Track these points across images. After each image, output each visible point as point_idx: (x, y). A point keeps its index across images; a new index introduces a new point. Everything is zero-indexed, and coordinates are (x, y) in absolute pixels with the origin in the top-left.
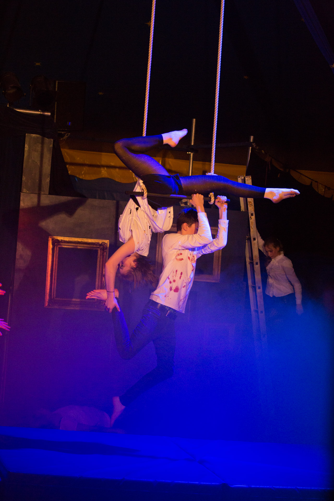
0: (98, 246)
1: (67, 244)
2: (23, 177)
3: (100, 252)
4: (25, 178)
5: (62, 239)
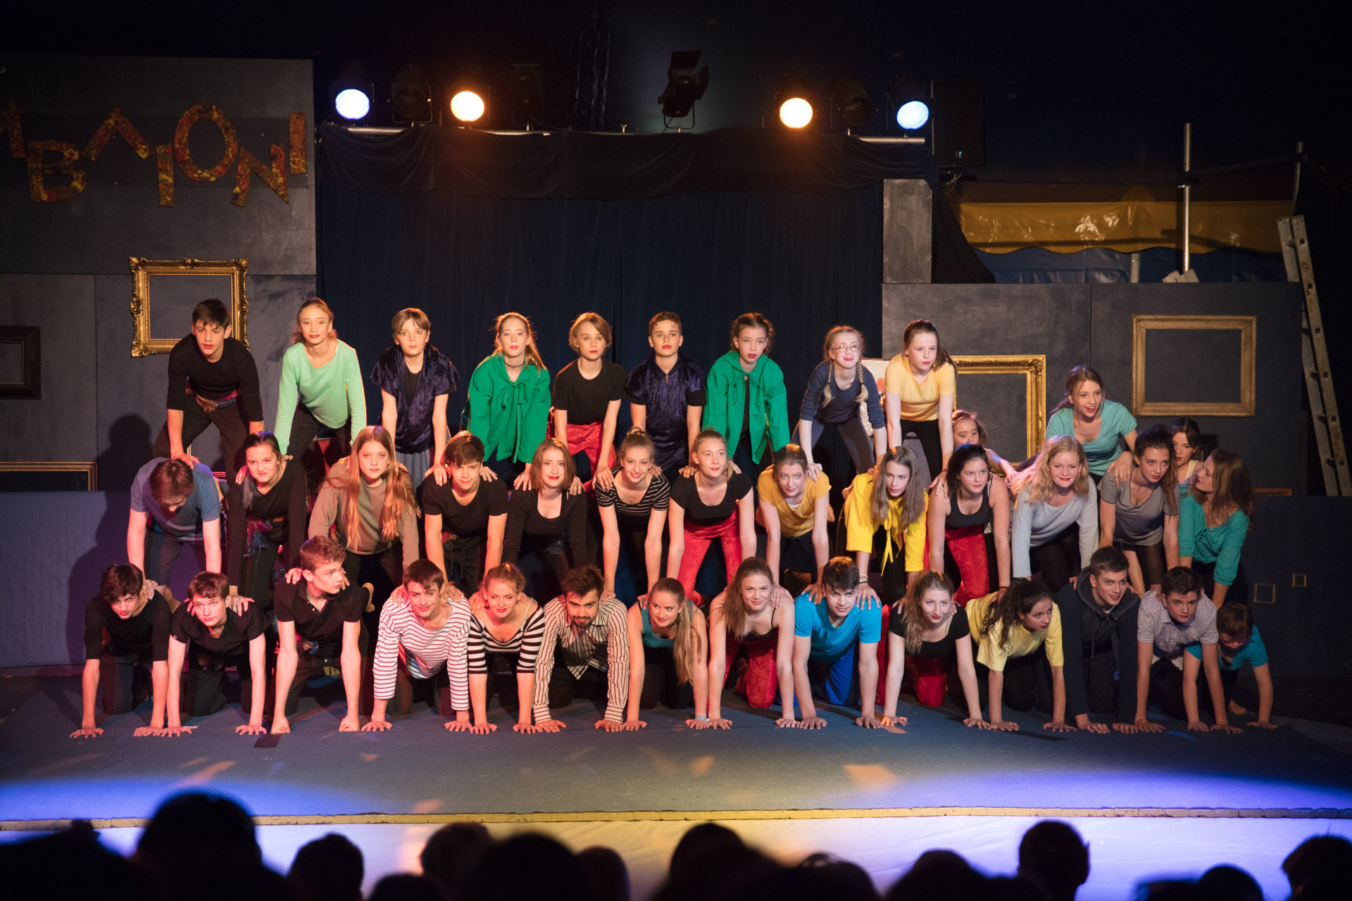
0: (1027, 367)
1: (970, 368)
2: (884, 256)
3: (1031, 376)
4: (887, 259)
5: (961, 359)
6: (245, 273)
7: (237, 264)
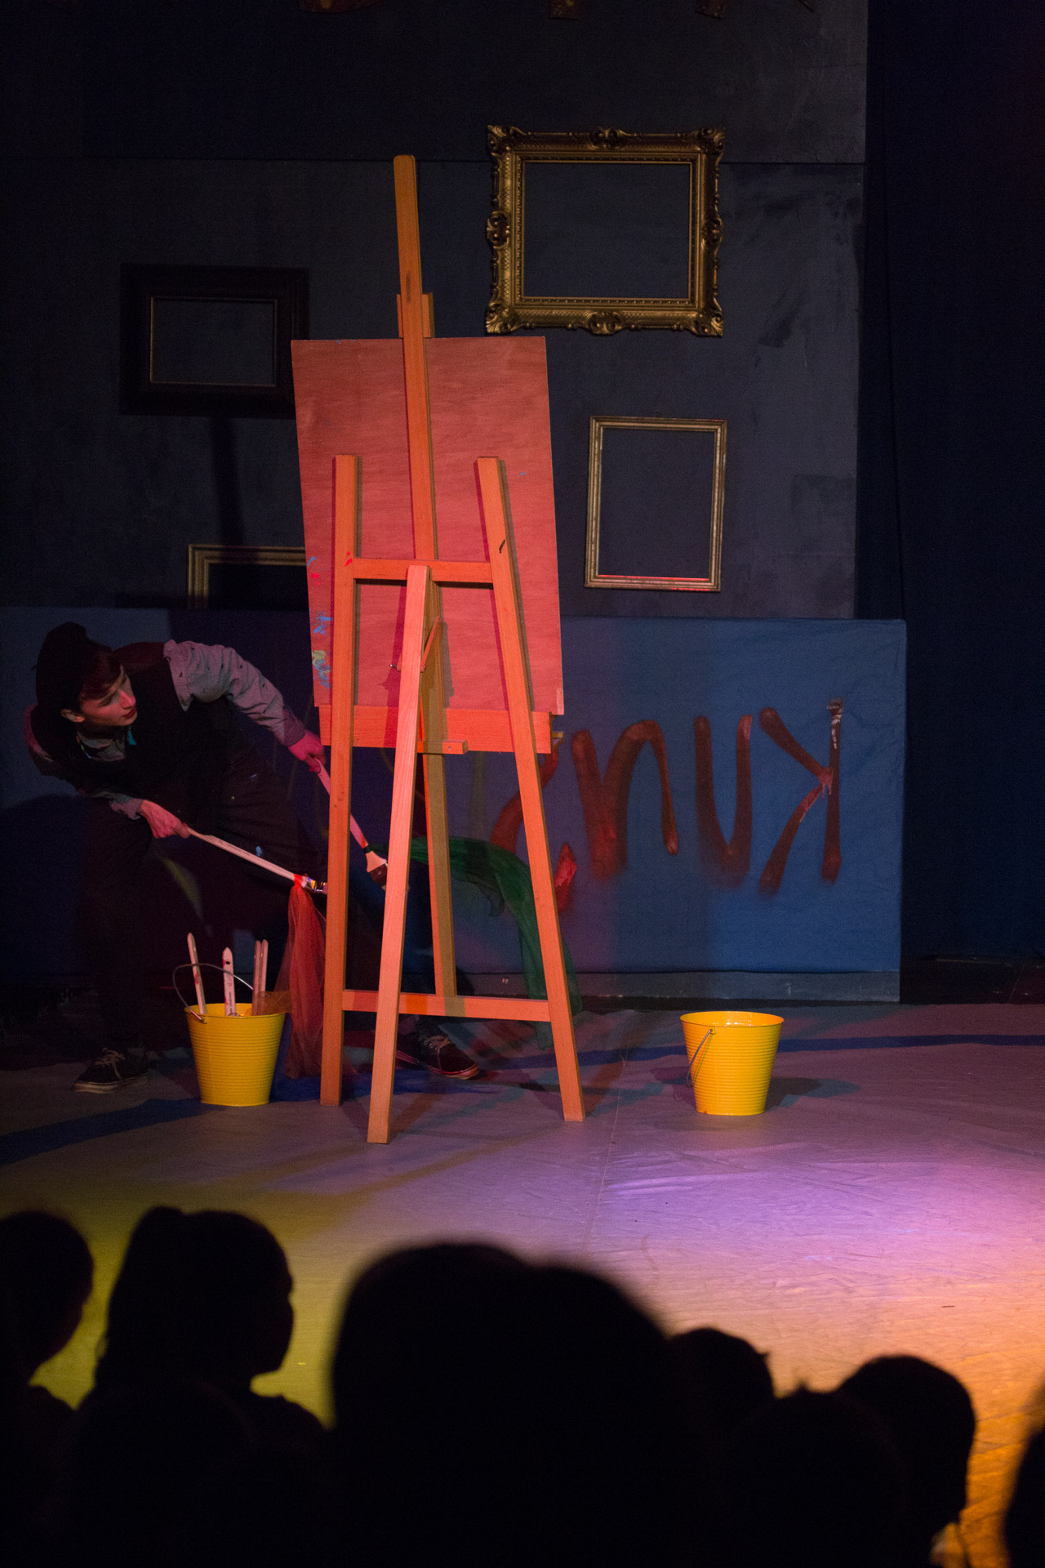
6: (719, 159)
7: (704, 141)
